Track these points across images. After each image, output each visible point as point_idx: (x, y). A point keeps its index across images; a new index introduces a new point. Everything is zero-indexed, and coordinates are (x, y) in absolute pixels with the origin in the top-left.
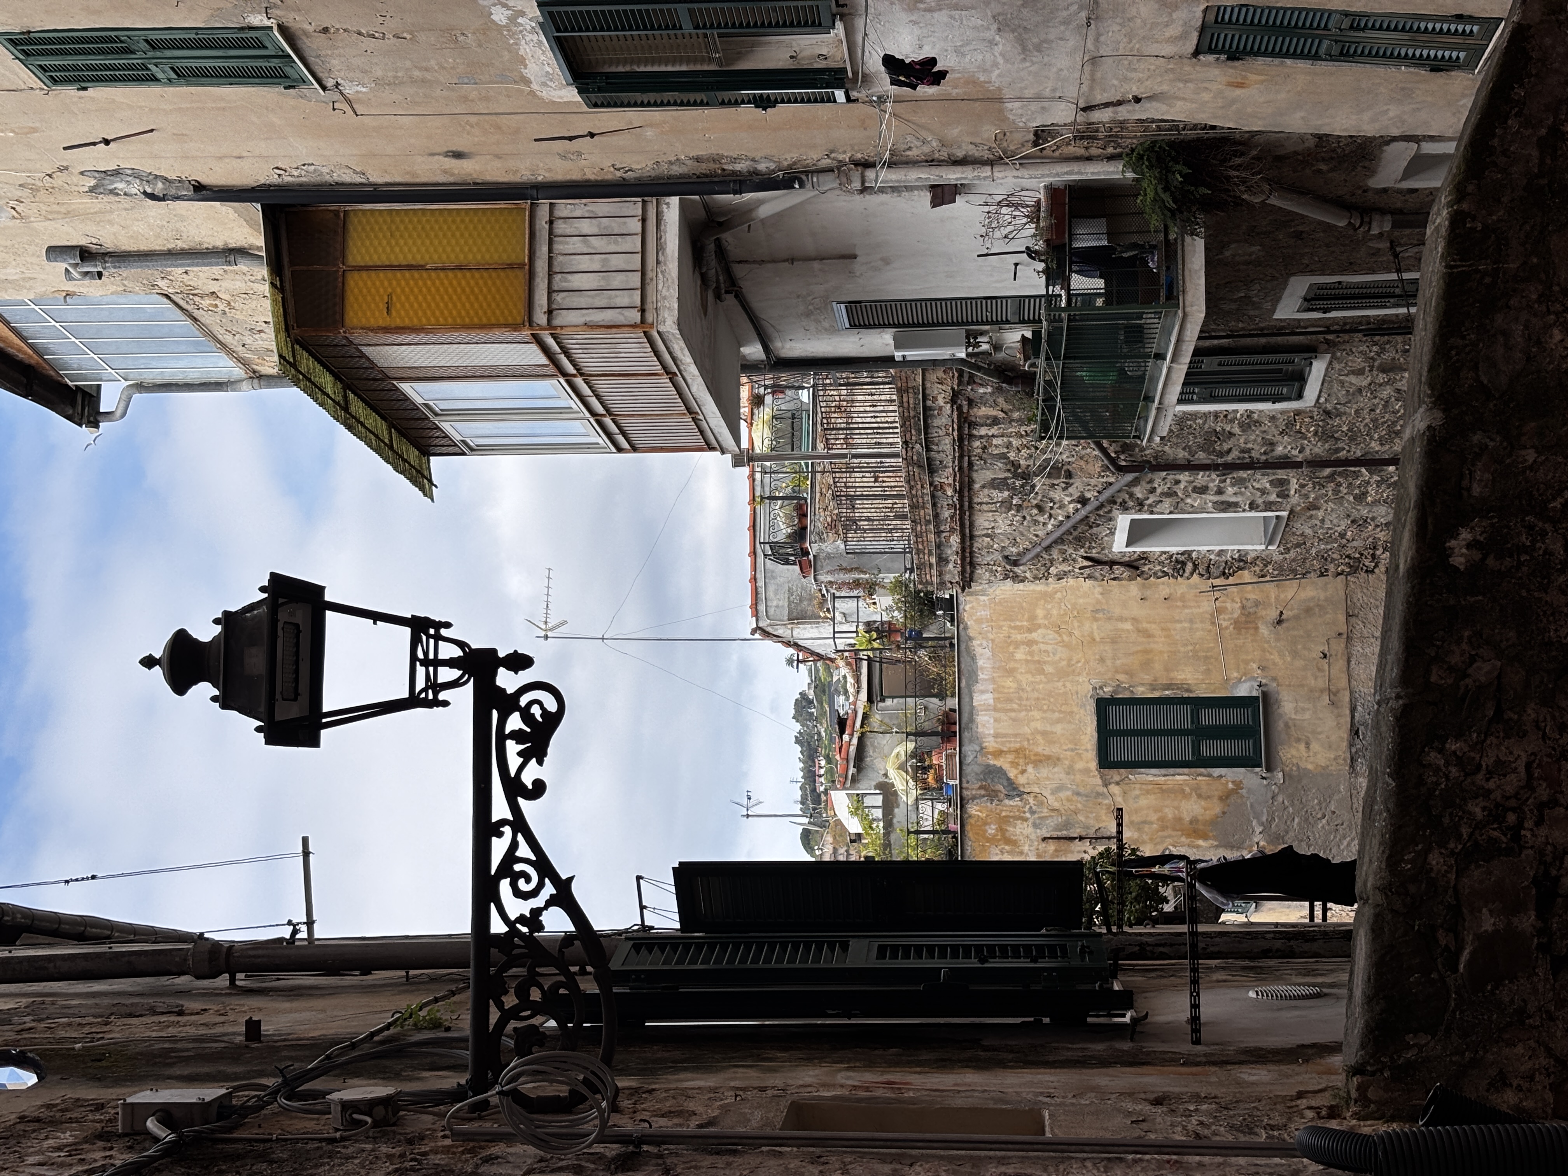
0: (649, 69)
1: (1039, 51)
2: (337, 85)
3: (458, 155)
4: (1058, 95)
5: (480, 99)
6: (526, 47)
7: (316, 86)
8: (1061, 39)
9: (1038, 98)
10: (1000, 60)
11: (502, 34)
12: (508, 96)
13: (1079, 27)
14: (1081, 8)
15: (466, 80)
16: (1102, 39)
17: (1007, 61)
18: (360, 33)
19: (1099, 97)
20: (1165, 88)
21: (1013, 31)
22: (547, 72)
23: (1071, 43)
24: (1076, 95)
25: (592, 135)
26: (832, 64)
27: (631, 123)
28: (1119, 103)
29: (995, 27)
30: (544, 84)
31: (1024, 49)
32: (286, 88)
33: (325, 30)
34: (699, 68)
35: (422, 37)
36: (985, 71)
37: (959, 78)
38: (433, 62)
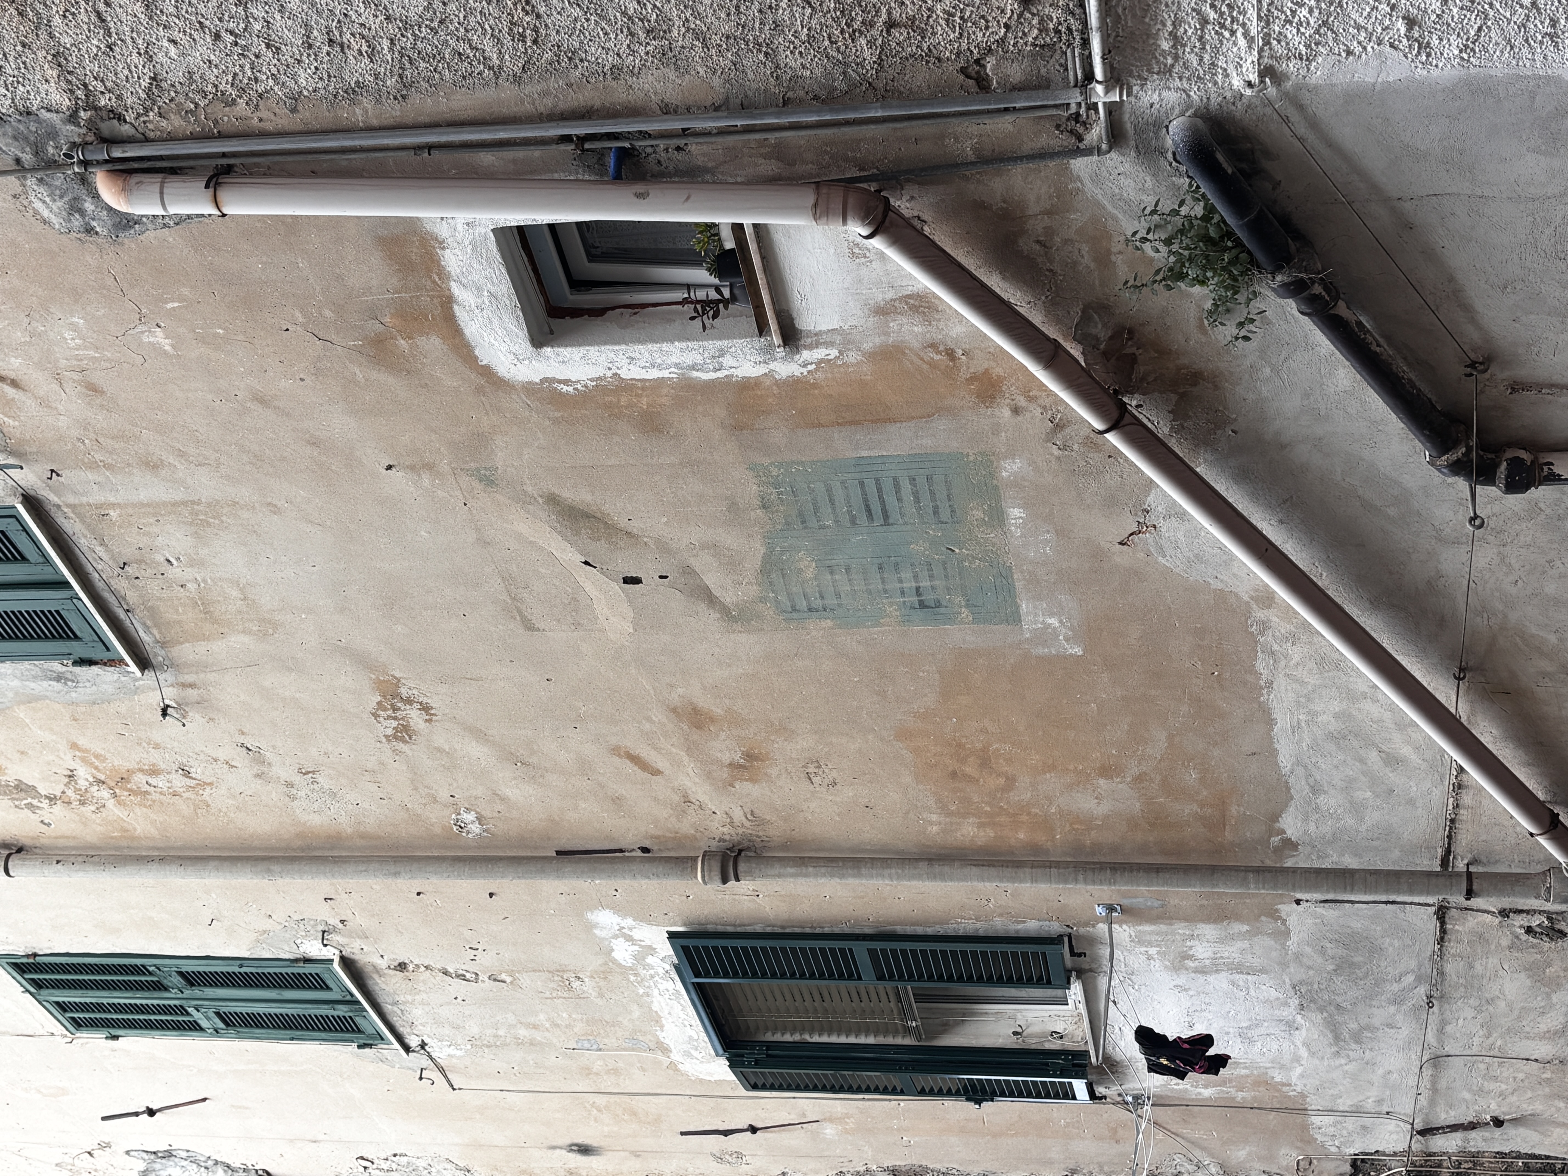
0: (825, 1039)
1: (1358, 1041)
2: (423, 1045)
3: (584, 1150)
4: (1385, 1109)
5: (608, 1072)
6: (660, 998)
7: (396, 1045)
8: (1390, 1026)
9: (1357, 1112)
10: (1304, 1053)
11: (628, 980)
12: (643, 1069)
13: (1416, 1009)
14: (1419, 979)
15: (587, 1045)
16: (1449, 1029)
17: (1312, 1054)
18: (446, 973)
19: (1443, 1116)
20: (1538, 1107)
21: (1321, 1010)
22: (690, 1037)
23: (1405, 1032)
24: (1410, 1111)
25: (753, 1130)
26: (1068, 1045)
27: (804, 1115)
28: (1472, 1126)
29: (1295, 1002)
30: (687, 1054)
31: (1337, 1038)
32: (359, 1047)
33: (402, 967)
34: (890, 1040)
35: (525, 980)
36: (1282, 1067)
37: (1248, 1076)
38: (542, 1017)
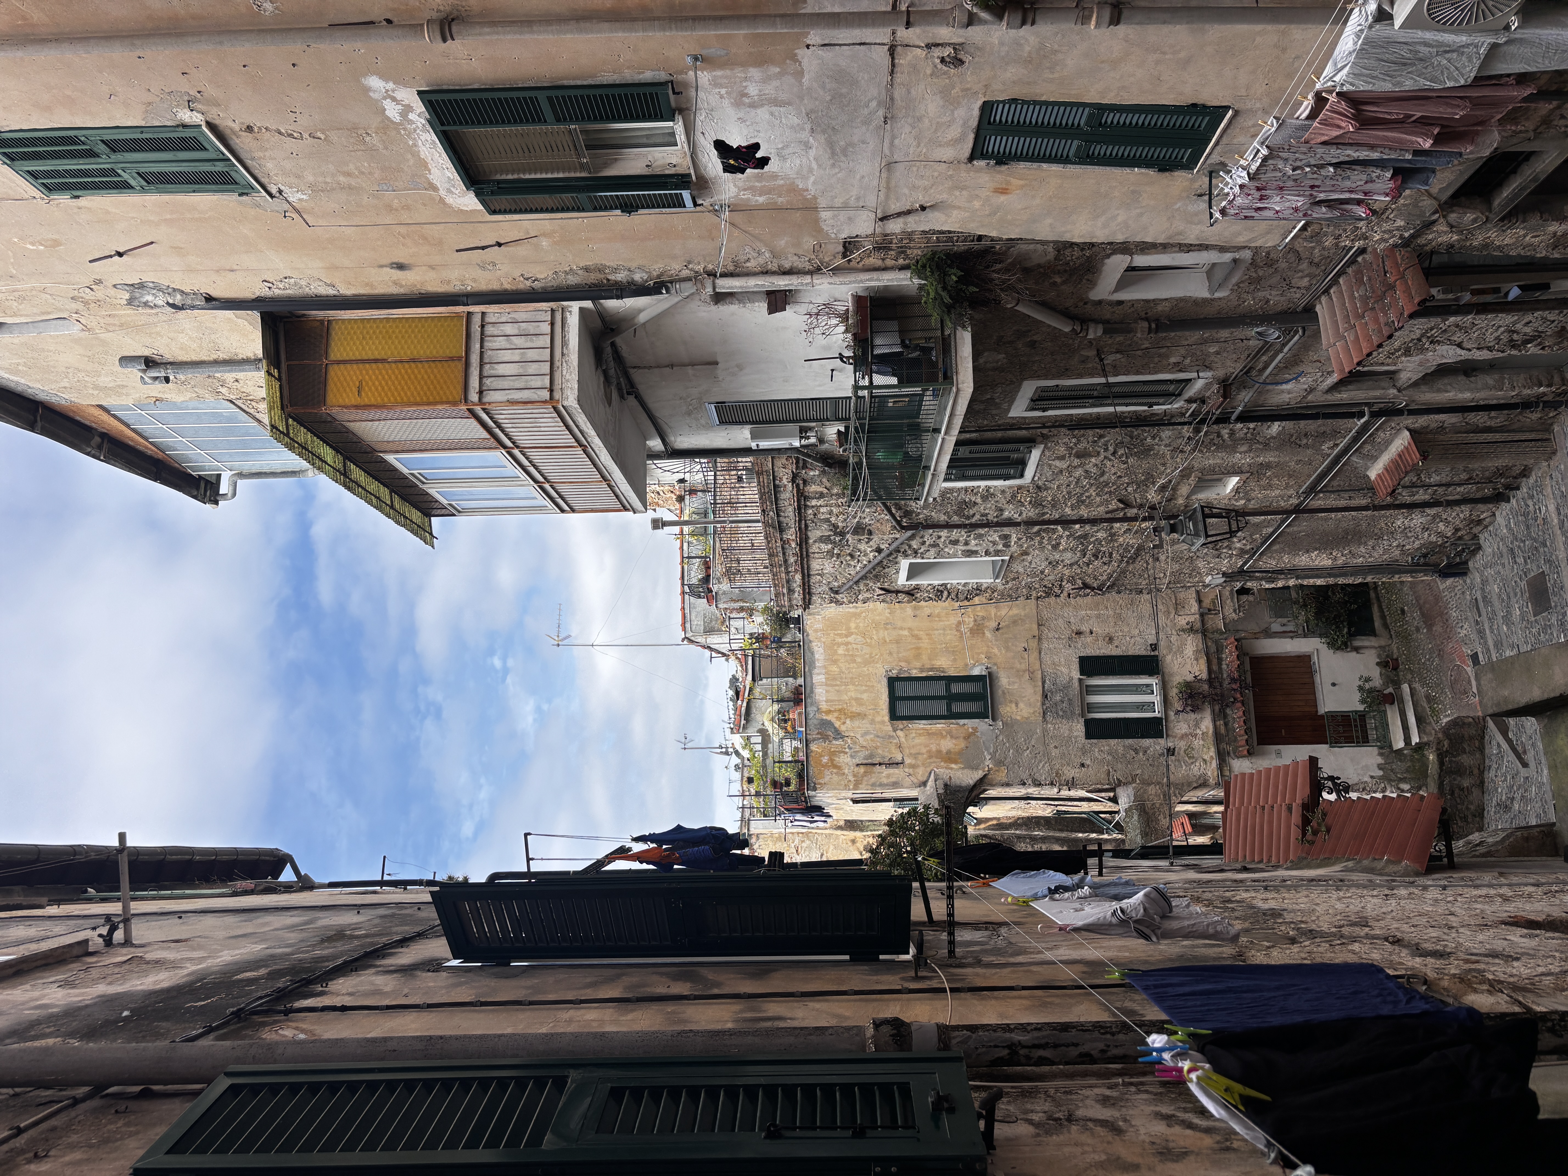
1: (846, 156)
3: (397, 266)
4: (861, 204)
6: (424, 148)
8: (863, 142)
9: (845, 207)
10: (814, 165)
11: (400, 133)
13: (878, 127)
14: (879, 104)
15: (385, 188)
16: (896, 142)
17: (820, 166)
19: (893, 207)
20: (945, 196)
21: (824, 132)
22: (449, 177)
23: (871, 146)
24: (874, 205)
25: (499, 245)
26: (678, 171)
28: (909, 212)
29: (808, 126)
30: (449, 191)
31: (833, 154)
36: (803, 177)
37: (783, 184)
